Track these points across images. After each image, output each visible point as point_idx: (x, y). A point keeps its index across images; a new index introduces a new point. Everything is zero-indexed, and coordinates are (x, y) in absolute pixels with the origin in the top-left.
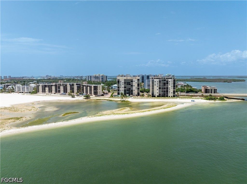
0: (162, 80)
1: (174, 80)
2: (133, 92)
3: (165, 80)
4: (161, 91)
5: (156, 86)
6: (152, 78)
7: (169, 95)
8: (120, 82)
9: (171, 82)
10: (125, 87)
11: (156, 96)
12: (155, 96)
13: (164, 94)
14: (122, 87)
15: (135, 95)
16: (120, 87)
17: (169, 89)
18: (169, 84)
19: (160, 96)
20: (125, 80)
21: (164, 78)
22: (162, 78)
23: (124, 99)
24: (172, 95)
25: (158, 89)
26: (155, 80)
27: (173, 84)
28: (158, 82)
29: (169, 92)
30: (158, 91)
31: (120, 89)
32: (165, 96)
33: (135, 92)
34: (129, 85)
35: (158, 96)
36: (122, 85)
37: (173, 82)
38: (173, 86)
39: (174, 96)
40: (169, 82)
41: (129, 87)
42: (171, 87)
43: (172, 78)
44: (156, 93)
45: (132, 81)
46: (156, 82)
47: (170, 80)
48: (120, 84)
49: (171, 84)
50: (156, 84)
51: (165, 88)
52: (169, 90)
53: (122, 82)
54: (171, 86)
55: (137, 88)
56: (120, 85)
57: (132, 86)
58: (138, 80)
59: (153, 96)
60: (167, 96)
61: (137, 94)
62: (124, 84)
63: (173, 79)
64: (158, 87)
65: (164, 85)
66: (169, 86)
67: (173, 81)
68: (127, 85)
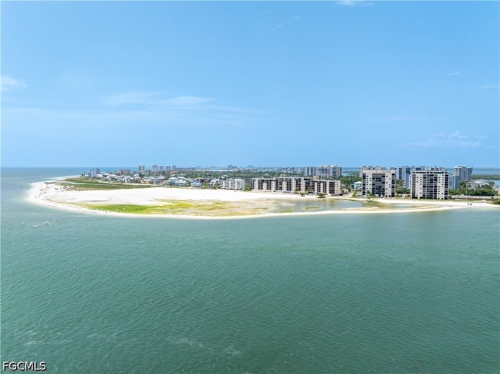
0: (428, 175)
1: (446, 175)
2: (385, 192)
3: (433, 175)
4: (426, 190)
5: (419, 183)
6: (414, 173)
7: (438, 197)
8: (366, 177)
9: (441, 179)
10: (373, 185)
11: (419, 198)
12: (417, 198)
13: (431, 195)
14: (369, 184)
15: (388, 196)
16: (366, 183)
17: (438, 188)
18: (438, 181)
19: (425, 198)
20: (373, 174)
21: (431, 173)
22: (428, 173)
24: (443, 196)
25: (422, 188)
26: (417, 175)
27: (444, 181)
28: (422, 179)
29: (438, 192)
30: (421, 191)
31: (366, 187)
32: (432, 198)
33: (388, 191)
34: (379, 181)
35: (421, 198)
36: (369, 181)
37: (444, 179)
38: (444, 183)
39: (446, 198)
40: (438, 179)
41: (378, 184)
42: (441, 186)
43: (443, 173)
44: (419, 192)
45: (384, 177)
46: (419, 178)
47: (439, 175)
48: (366, 179)
49: (441, 181)
50: (419, 181)
51: (432, 187)
52: (438, 190)
53: (369, 177)
54: (441, 183)
55: (391, 186)
56: (366, 181)
57: (384, 183)
58: (393, 174)
59: (414, 197)
60: (435, 198)
61: (391, 195)
62: (371, 179)
63: (444, 174)
64: (422, 185)
65: (431, 182)
66: (438, 185)
67: (444, 177)
68: (377, 181)
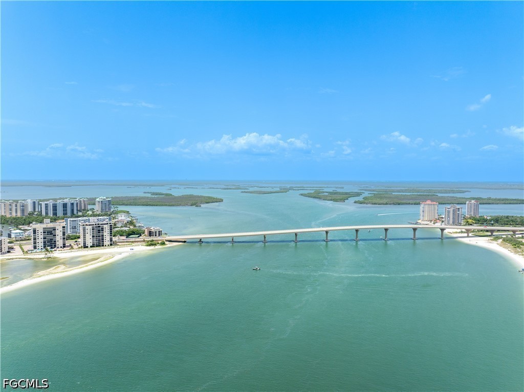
0: (96, 227)
1: (110, 226)
2: (57, 244)
3: (100, 227)
4: (95, 240)
5: (89, 234)
6: (84, 225)
7: (105, 244)
8: (37, 232)
9: (107, 229)
10: (44, 238)
11: (89, 247)
12: (87, 247)
13: (99, 243)
14: (40, 238)
15: (60, 247)
16: (37, 238)
17: (104, 237)
18: (104, 231)
19: (94, 246)
20: (44, 228)
21: (98, 224)
22: (96, 224)
23: (49, 255)
24: (109, 243)
25: (91, 238)
26: (87, 227)
27: (109, 231)
28: (91, 230)
29: (104, 240)
30: (91, 241)
31: (37, 241)
32: (100, 246)
33: (60, 242)
34: (50, 234)
35: (91, 247)
36: (40, 235)
37: (109, 229)
38: (109, 232)
39: (111, 245)
40: (104, 229)
41: (51, 237)
42: (107, 234)
43: (107, 224)
44: (89, 242)
45: (55, 230)
46: (89, 230)
47: (105, 226)
48: (37, 234)
49: (107, 231)
50: (89, 232)
51: (100, 236)
52: (104, 239)
53: (39, 232)
54: (107, 232)
55: (62, 238)
56: (37, 236)
57: (55, 236)
58: (64, 227)
59: (85, 247)
60: (103, 246)
61: (62, 246)
62: (42, 233)
63: (109, 225)
64: (91, 236)
65: (99, 233)
66: (105, 234)
67: (109, 227)
68: (48, 234)
